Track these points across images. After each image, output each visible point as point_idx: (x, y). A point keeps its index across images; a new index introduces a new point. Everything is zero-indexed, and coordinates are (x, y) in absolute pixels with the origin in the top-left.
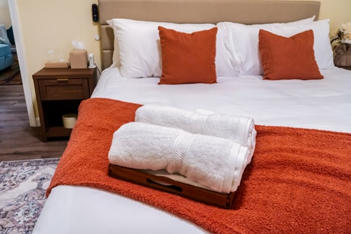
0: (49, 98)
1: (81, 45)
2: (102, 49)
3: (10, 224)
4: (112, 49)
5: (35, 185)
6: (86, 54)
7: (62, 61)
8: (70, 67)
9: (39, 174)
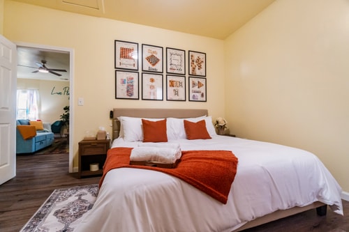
0: (85, 154)
1: (103, 129)
2: (113, 130)
3: (66, 215)
4: (119, 130)
5: (77, 198)
6: (105, 133)
7: (93, 136)
8: (96, 139)
9: (78, 193)
